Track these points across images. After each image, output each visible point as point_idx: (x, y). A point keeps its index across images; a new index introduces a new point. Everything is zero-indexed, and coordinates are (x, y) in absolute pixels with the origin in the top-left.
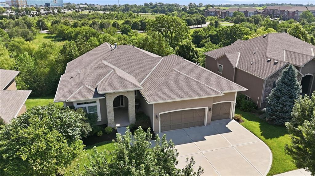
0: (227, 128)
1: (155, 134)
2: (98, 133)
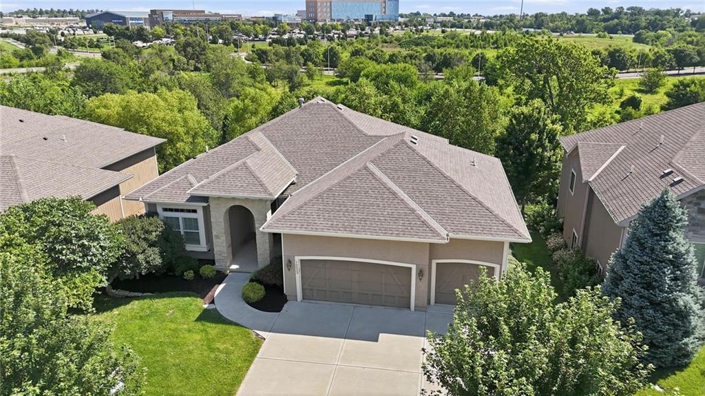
1: (286, 301)
2: (185, 273)
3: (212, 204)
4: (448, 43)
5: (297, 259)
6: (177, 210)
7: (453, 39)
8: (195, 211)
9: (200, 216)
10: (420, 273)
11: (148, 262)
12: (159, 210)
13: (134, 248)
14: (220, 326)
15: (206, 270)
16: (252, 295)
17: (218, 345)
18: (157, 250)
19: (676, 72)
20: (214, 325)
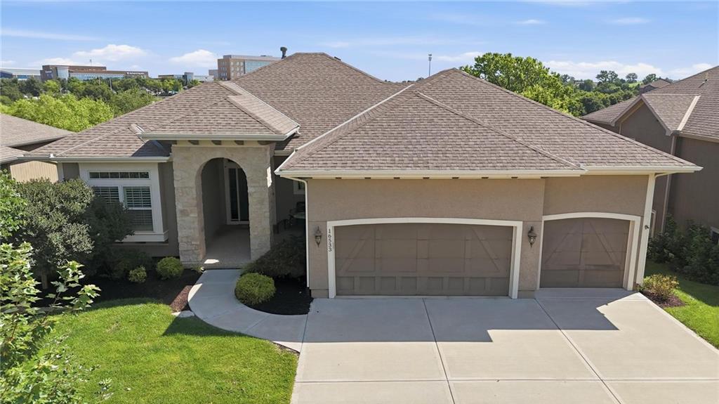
0: (603, 314)
1: (312, 300)
2: (131, 272)
3: (177, 157)
5: (331, 225)
6: (115, 175)
9: (153, 183)
10: (530, 234)
11: (68, 247)
12: (83, 175)
13: (43, 222)
14: (213, 338)
15: (167, 265)
16: (256, 291)
17: (217, 368)
18: (83, 228)
20: (201, 339)
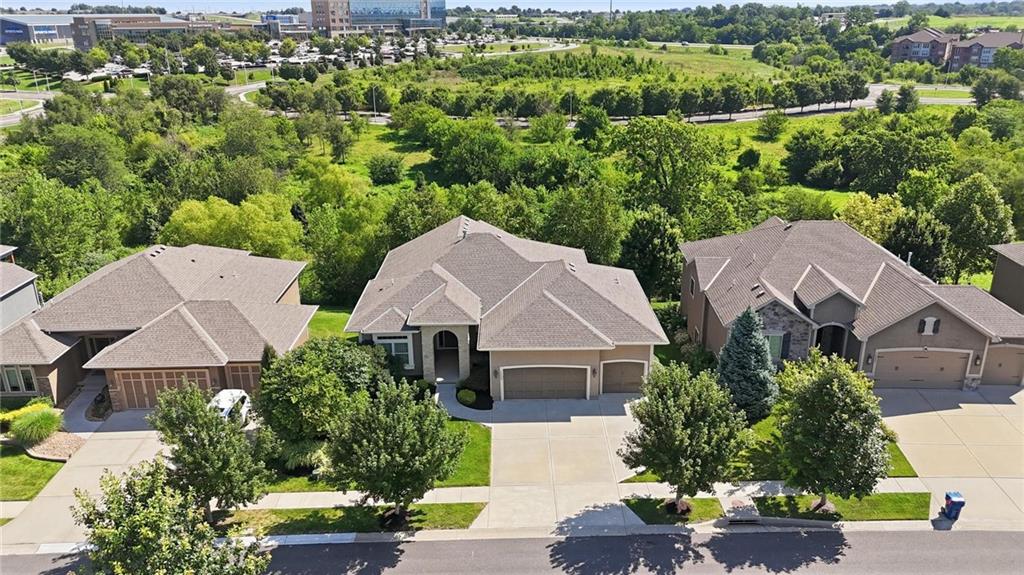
0: (624, 408)
1: (493, 402)
3: (423, 331)
4: (524, 70)
5: (502, 369)
6: (390, 338)
7: (529, 63)
8: (405, 337)
9: (410, 341)
10: (594, 372)
12: (375, 339)
19: (798, 109)
